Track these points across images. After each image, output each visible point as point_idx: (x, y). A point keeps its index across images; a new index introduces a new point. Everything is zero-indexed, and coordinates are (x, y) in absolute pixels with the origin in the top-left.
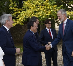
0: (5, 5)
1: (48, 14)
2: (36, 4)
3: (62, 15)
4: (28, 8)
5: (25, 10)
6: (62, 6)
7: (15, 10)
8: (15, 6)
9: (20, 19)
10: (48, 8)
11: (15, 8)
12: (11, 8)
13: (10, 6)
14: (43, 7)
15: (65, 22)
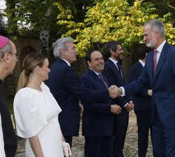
0: (46, 15)
1: (139, 34)
2: (113, 12)
4: (97, 21)
5: (91, 26)
6: (168, 16)
7: (70, 26)
8: (69, 17)
9: (80, 44)
10: (139, 20)
11: (68, 23)
12: (61, 22)
13: (58, 17)
14: (128, 18)
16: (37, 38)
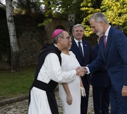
0: (73, 3)
2: (121, 1)
3: (99, 24)
5: (105, 11)
8: (89, 5)
11: (89, 9)
12: (84, 9)
15: (107, 34)
16: (66, 19)
